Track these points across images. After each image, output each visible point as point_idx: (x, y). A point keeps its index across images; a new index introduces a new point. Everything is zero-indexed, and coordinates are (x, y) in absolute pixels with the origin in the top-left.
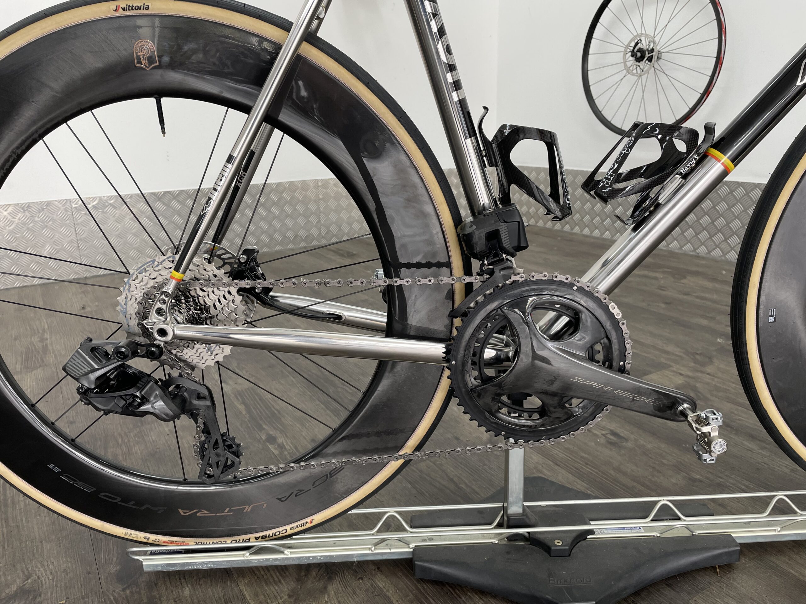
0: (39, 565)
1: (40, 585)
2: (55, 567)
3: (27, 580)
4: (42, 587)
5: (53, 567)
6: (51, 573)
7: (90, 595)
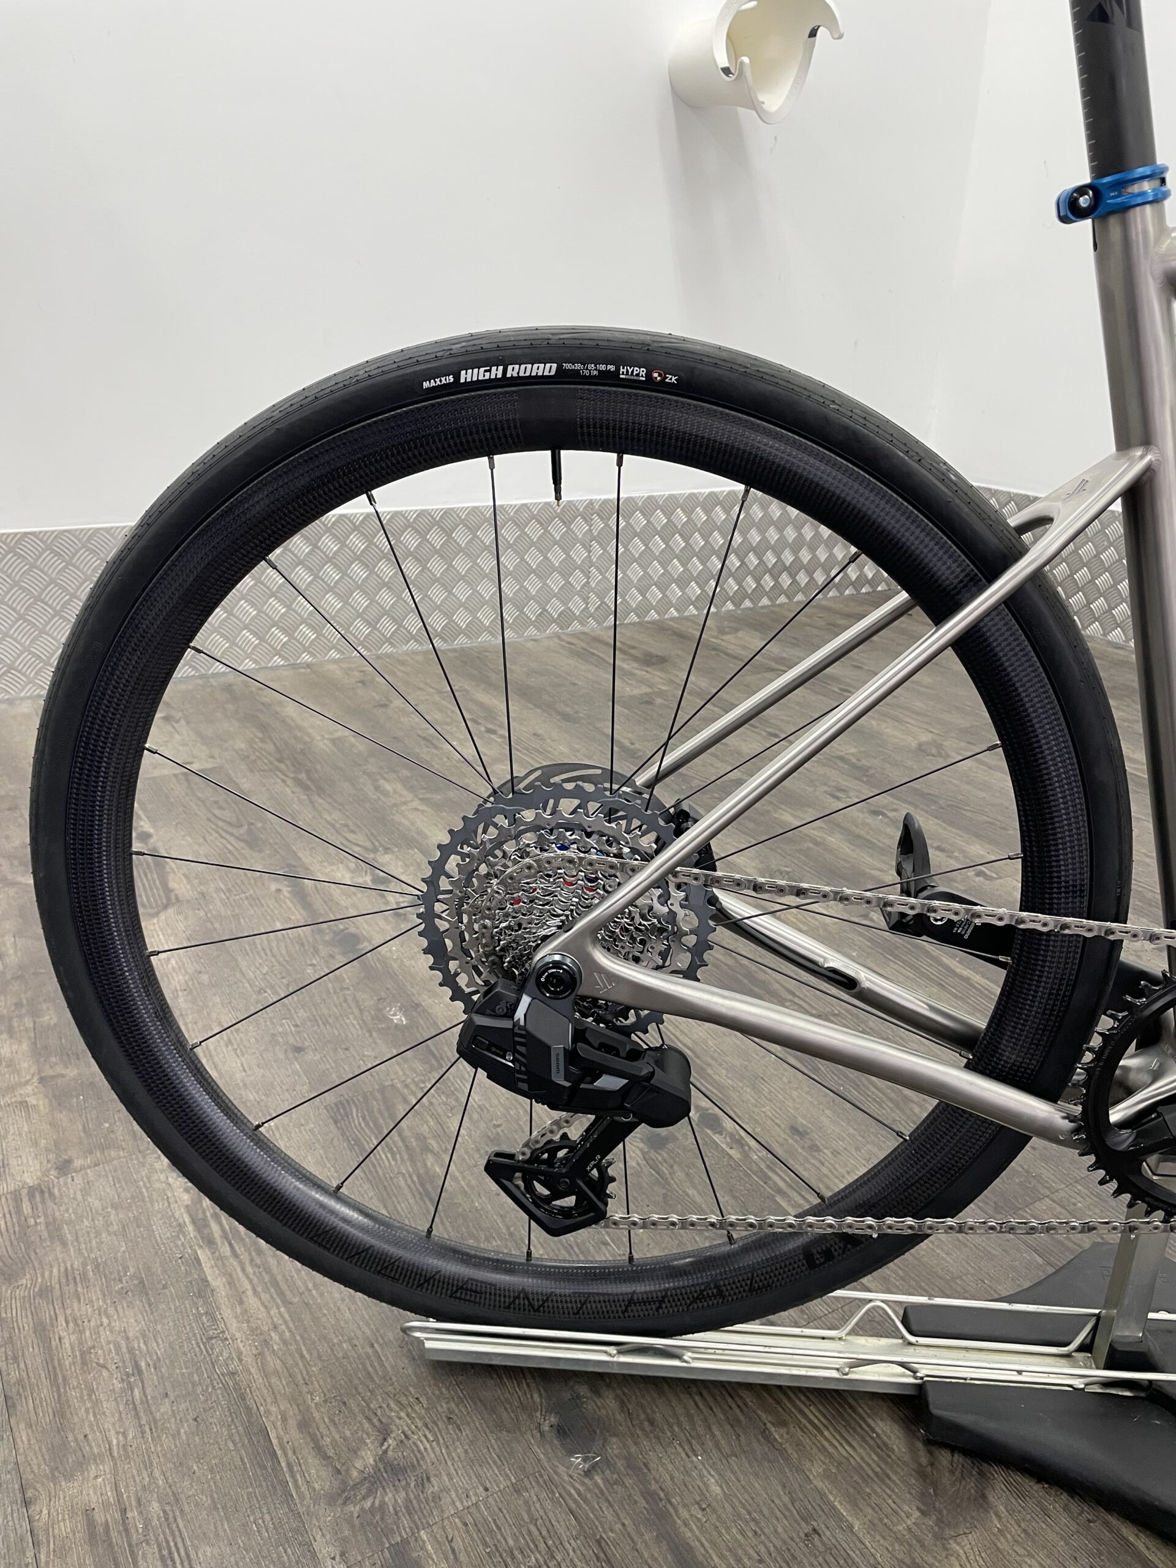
0: (393, 1405)
1: (419, 1456)
2: (427, 1409)
3: (385, 1439)
4: (423, 1458)
5: (423, 1411)
6: (426, 1425)
7: (526, 1482)
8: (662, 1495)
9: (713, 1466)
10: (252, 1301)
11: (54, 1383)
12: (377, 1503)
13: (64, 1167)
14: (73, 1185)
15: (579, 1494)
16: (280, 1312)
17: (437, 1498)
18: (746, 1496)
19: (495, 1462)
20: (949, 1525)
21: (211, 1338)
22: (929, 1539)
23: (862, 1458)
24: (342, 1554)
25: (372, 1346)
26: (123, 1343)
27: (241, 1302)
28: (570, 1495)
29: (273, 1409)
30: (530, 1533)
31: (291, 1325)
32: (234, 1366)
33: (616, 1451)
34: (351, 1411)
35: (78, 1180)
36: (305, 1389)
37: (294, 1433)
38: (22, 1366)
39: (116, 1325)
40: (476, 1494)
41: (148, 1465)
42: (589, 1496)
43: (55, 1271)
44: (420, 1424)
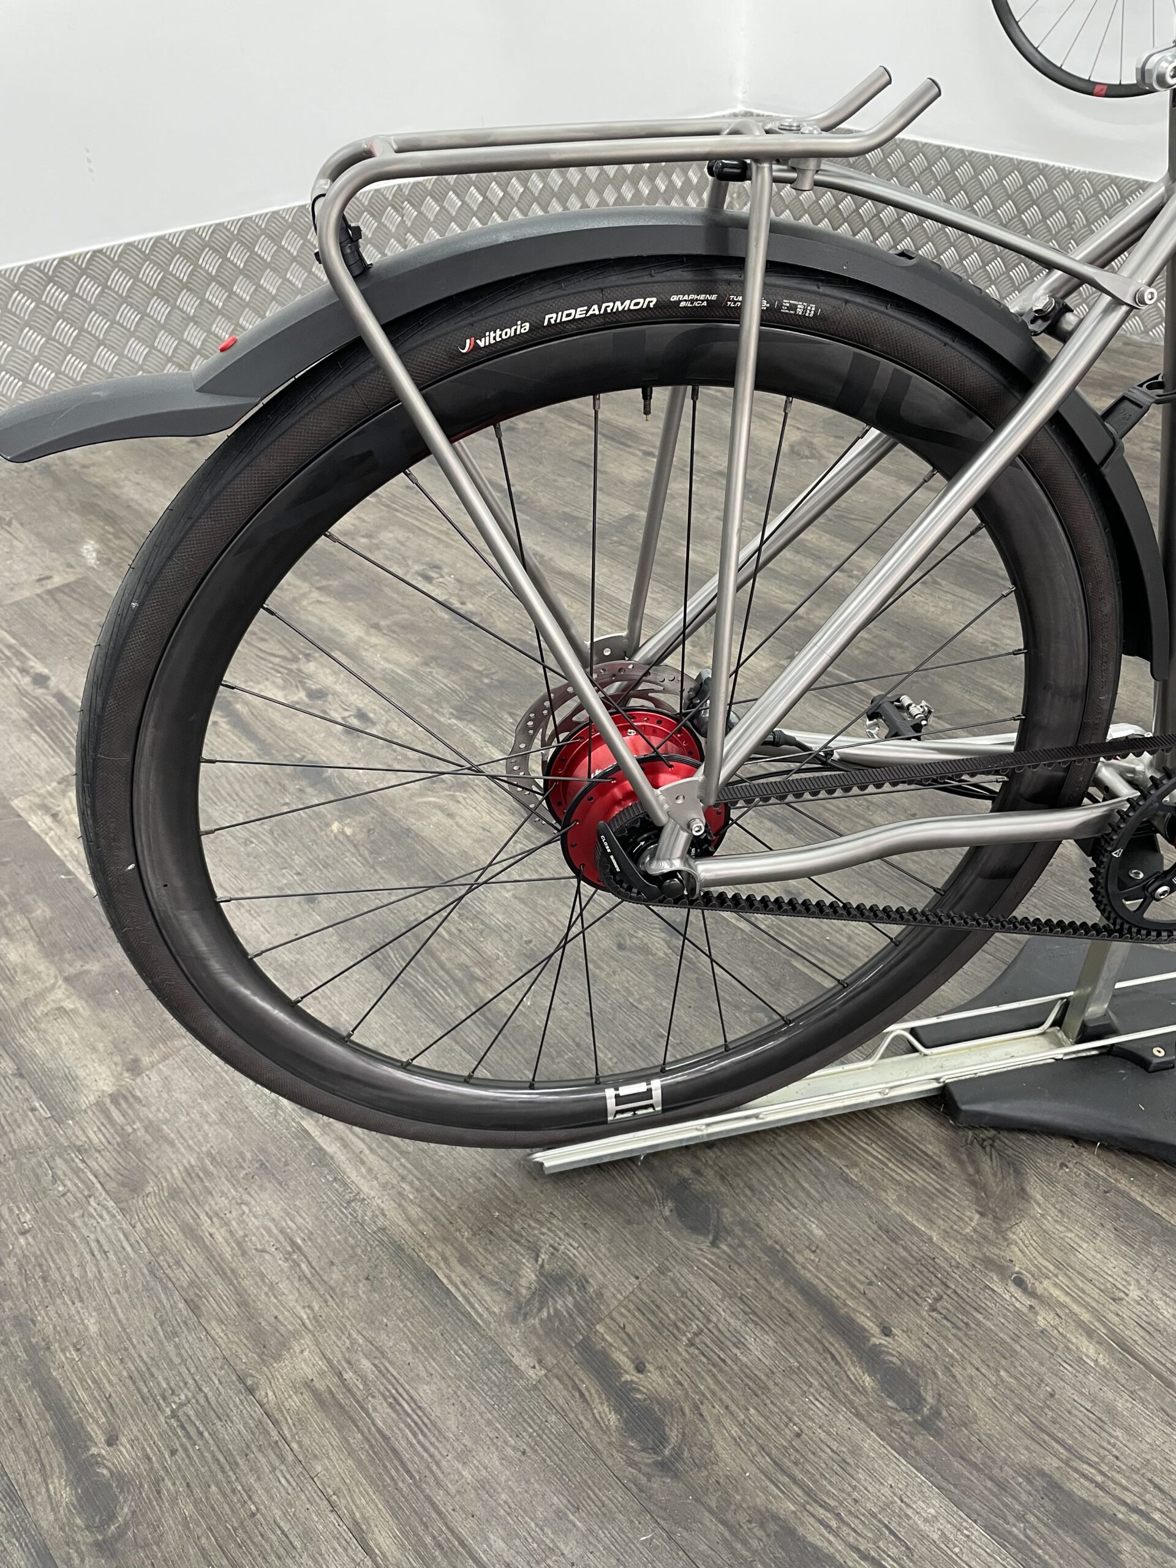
0: (532, 1224)
1: (571, 1263)
5: (560, 1223)
7: (667, 1263)
8: (778, 1248)
9: (811, 1214)
10: (371, 1159)
11: (223, 1275)
12: (552, 1311)
13: (135, 1068)
14: (150, 1084)
15: (713, 1262)
16: (401, 1164)
17: (600, 1295)
18: (844, 1233)
19: (636, 1253)
20: (1002, 1220)
21: (349, 1202)
22: (991, 1234)
23: (924, 1180)
24: (540, 1362)
25: (495, 1176)
26: (271, 1225)
27: (363, 1162)
28: (706, 1265)
29: (432, 1253)
30: (684, 1305)
31: (416, 1172)
32: (381, 1221)
33: (731, 1219)
34: (499, 1238)
35: (155, 1077)
36: (452, 1229)
37: (459, 1268)
38: (187, 1269)
39: (257, 1209)
40: (630, 1284)
41: (342, 1329)
42: (721, 1263)
43: (175, 1171)
44: (562, 1235)
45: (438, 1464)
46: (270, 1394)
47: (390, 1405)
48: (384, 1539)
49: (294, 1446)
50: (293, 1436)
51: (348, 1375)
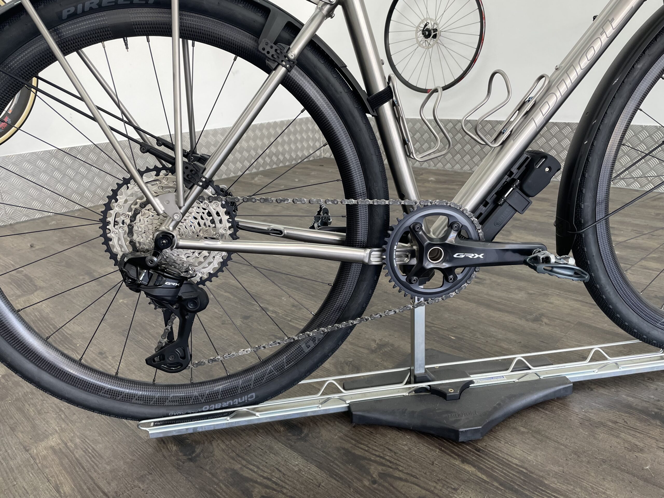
45: (97, 466)
46: (35, 451)
47: (84, 451)
48: (67, 489)
49: (39, 465)
50: (40, 462)
51: (69, 444)
